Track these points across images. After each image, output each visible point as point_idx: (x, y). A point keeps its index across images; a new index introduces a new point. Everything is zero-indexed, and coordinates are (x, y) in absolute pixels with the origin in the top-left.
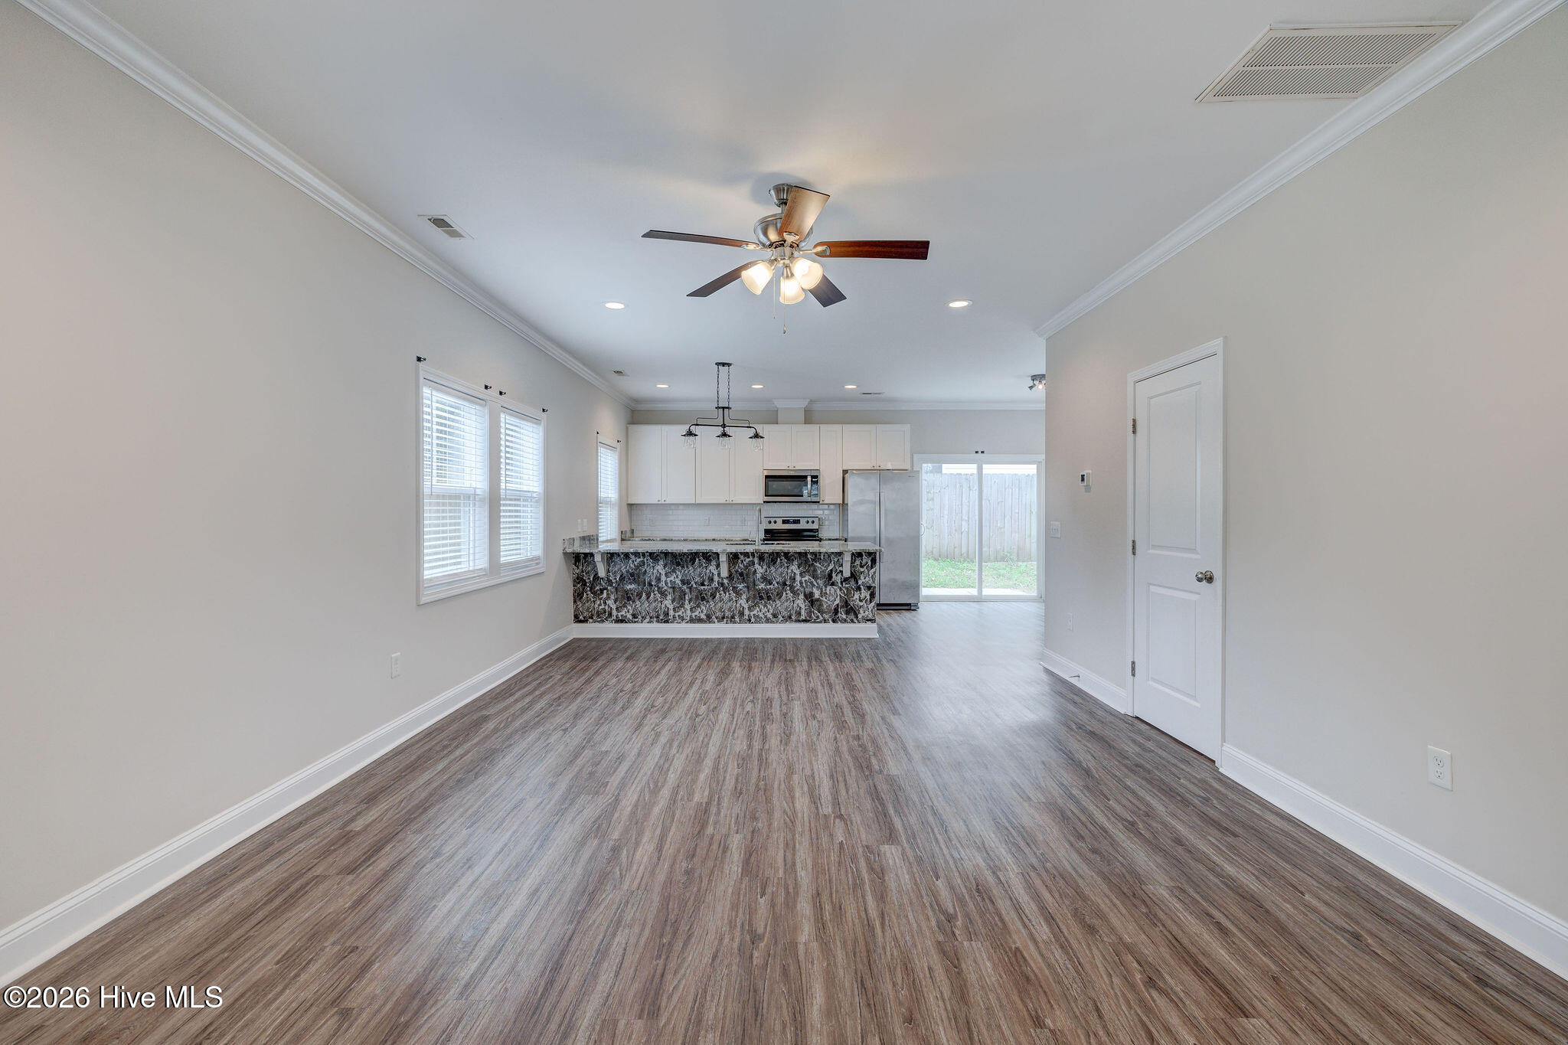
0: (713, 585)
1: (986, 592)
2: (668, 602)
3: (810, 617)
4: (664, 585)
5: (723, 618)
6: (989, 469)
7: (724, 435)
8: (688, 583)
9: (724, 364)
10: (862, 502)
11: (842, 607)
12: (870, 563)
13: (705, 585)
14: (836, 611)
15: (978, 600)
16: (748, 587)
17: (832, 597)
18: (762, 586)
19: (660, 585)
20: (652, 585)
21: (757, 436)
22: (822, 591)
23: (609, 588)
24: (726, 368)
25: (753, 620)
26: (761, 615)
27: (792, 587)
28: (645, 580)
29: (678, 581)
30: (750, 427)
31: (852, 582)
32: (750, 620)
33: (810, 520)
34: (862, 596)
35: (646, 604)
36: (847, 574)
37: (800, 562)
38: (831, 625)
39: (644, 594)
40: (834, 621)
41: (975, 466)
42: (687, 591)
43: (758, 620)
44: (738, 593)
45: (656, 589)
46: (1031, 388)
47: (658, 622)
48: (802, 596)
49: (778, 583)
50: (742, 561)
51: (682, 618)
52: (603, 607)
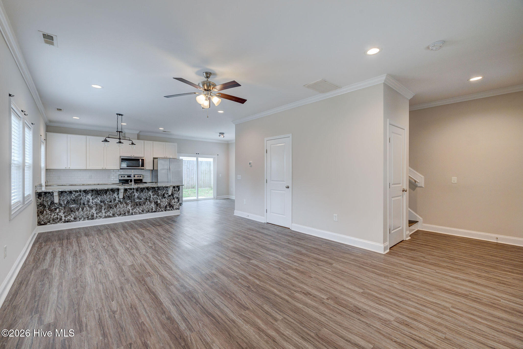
0: (116, 202)
1: (199, 198)
2: (94, 211)
3: (157, 210)
4: (91, 203)
5: (120, 214)
6: (200, 159)
7: (120, 142)
8: (104, 202)
9: (120, 115)
10: (163, 169)
11: (168, 205)
12: (178, 190)
13: (112, 202)
14: (166, 207)
15: (197, 200)
16: (131, 202)
17: (164, 202)
18: (138, 200)
19: (89, 204)
20: (85, 204)
21: (133, 144)
22: (161, 200)
23: (60, 207)
24: (121, 116)
25: (134, 214)
26: (137, 211)
27: (149, 200)
28: (81, 202)
29: (99, 202)
30: (130, 140)
31: (172, 197)
32: (132, 214)
33: (139, 176)
34: (175, 201)
35: (82, 213)
36: (170, 194)
37: (152, 191)
38: (164, 212)
39: (80, 208)
40: (165, 211)
41: (196, 158)
42: (103, 205)
43: (136, 213)
44: (127, 204)
45: (87, 205)
46: (219, 136)
47: (88, 219)
48: (153, 203)
49: (144, 199)
50: (129, 192)
51: (101, 217)
52: (56, 216)
